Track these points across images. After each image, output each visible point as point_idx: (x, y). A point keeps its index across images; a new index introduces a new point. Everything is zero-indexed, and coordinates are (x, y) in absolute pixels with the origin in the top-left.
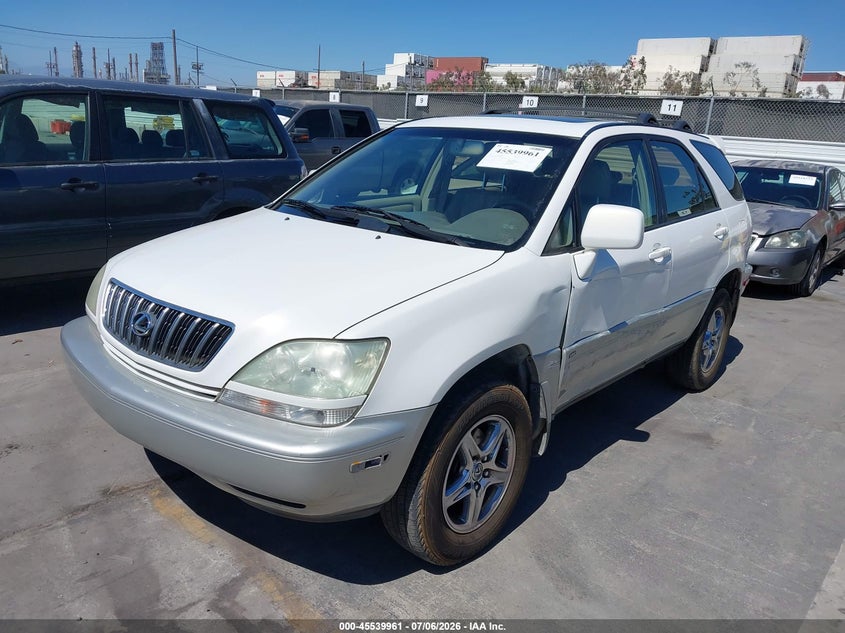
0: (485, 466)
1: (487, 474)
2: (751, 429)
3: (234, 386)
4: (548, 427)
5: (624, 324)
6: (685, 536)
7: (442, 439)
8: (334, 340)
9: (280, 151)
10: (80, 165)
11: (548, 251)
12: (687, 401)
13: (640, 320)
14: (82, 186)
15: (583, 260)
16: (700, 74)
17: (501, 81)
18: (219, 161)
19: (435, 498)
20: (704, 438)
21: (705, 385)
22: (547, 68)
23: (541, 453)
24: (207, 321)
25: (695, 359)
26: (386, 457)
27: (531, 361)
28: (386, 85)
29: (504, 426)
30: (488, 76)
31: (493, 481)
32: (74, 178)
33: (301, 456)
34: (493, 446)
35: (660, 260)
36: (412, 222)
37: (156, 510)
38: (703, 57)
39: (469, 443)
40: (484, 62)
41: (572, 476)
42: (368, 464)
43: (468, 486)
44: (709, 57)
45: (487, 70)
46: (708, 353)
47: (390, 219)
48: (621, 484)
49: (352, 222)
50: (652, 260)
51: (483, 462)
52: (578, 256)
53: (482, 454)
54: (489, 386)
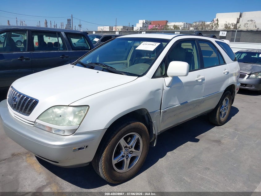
0: (130, 150)
1: (131, 152)
2: (236, 139)
3: (38, 121)
4: (156, 137)
5: (187, 102)
6: (203, 176)
7: (111, 141)
8: (68, 106)
9: (89, 48)
10: (24, 53)
11: (154, 77)
12: (215, 129)
13: (193, 101)
14: (24, 59)
15: (168, 80)
16: (237, 24)
17: (172, 27)
18: (69, 51)
19: (109, 161)
20: (218, 142)
21: (222, 124)
22: (187, 23)
23: (154, 146)
24: (32, 99)
25: (217, 114)
26: (87, 147)
27: (149, 114)
28: (136, 30)
29: (137, 136)
30: (168, 26)
31: (133, 155)
32: (22, 57)
33: (54, 145)
34: (133, 143)
35: (200, 81)
36: (111, 67)
37: (26, 161)
38: (237, 18)
39: (122, 142)
40: (167, 22)
41: (169, 154)
42: (80, 149)
43: (123, 156)
44: (239, 18)
45: (168, 24)
46: (223, 113)
47: (104, 66)
48: (185, 157)
49: (92, 68)
50: (197, 81)
51: (129, 148)
52: (166, 79)
53: (128, 146)
54: (130, 122)
